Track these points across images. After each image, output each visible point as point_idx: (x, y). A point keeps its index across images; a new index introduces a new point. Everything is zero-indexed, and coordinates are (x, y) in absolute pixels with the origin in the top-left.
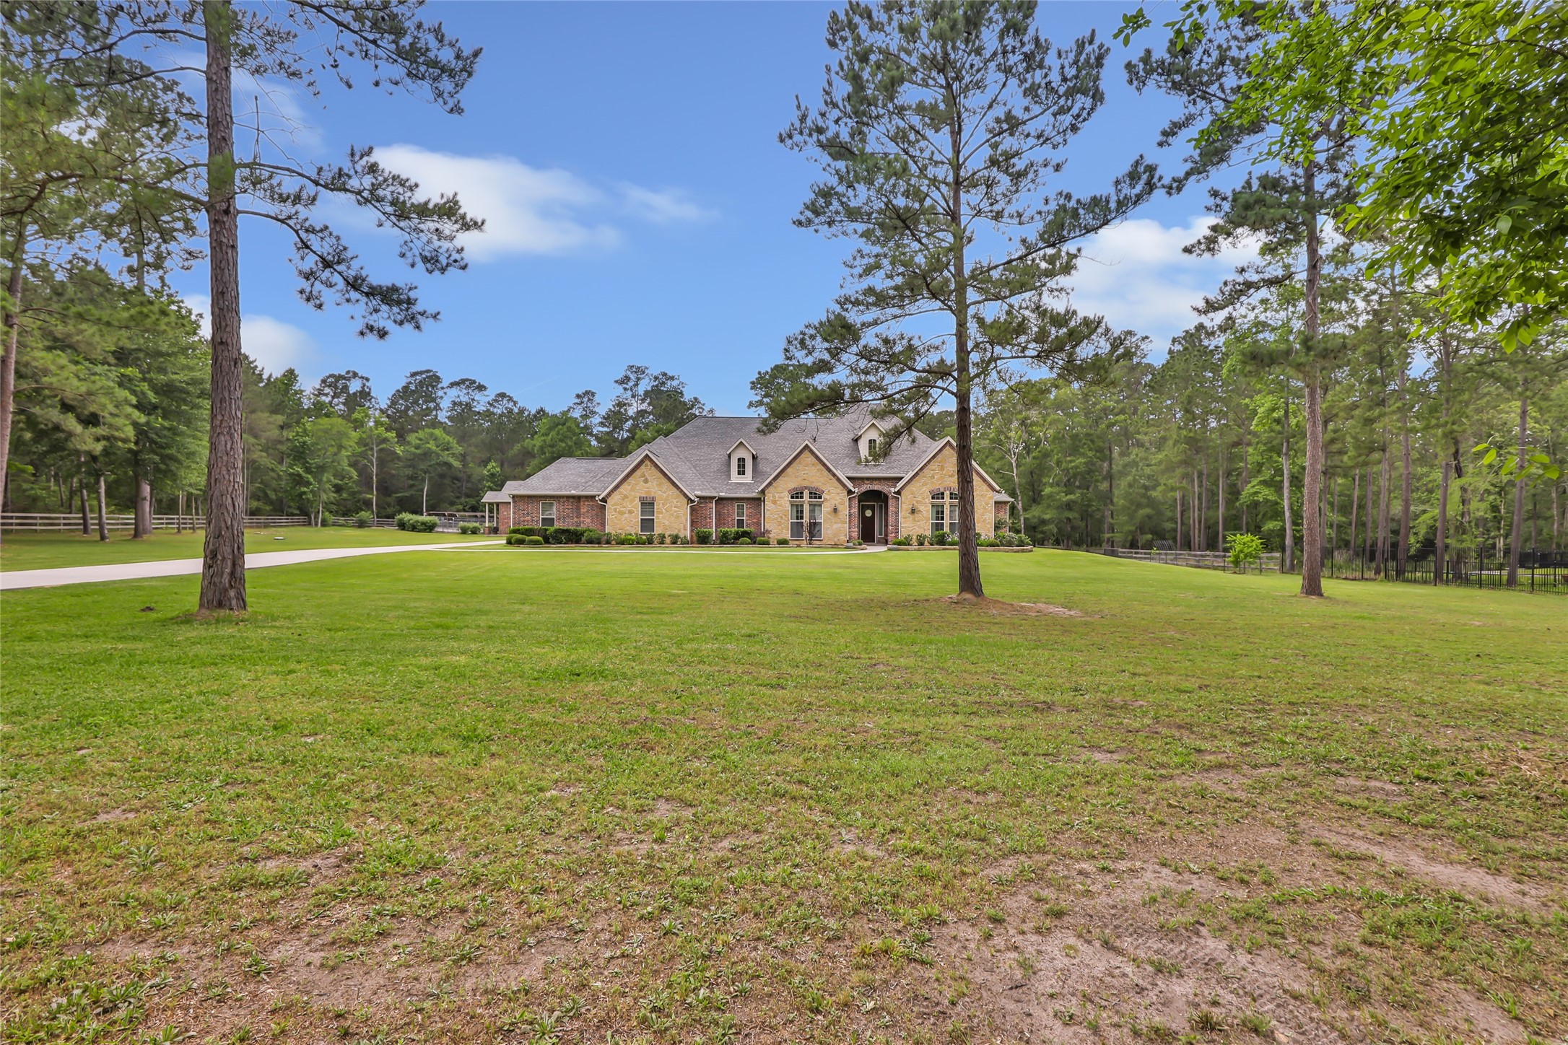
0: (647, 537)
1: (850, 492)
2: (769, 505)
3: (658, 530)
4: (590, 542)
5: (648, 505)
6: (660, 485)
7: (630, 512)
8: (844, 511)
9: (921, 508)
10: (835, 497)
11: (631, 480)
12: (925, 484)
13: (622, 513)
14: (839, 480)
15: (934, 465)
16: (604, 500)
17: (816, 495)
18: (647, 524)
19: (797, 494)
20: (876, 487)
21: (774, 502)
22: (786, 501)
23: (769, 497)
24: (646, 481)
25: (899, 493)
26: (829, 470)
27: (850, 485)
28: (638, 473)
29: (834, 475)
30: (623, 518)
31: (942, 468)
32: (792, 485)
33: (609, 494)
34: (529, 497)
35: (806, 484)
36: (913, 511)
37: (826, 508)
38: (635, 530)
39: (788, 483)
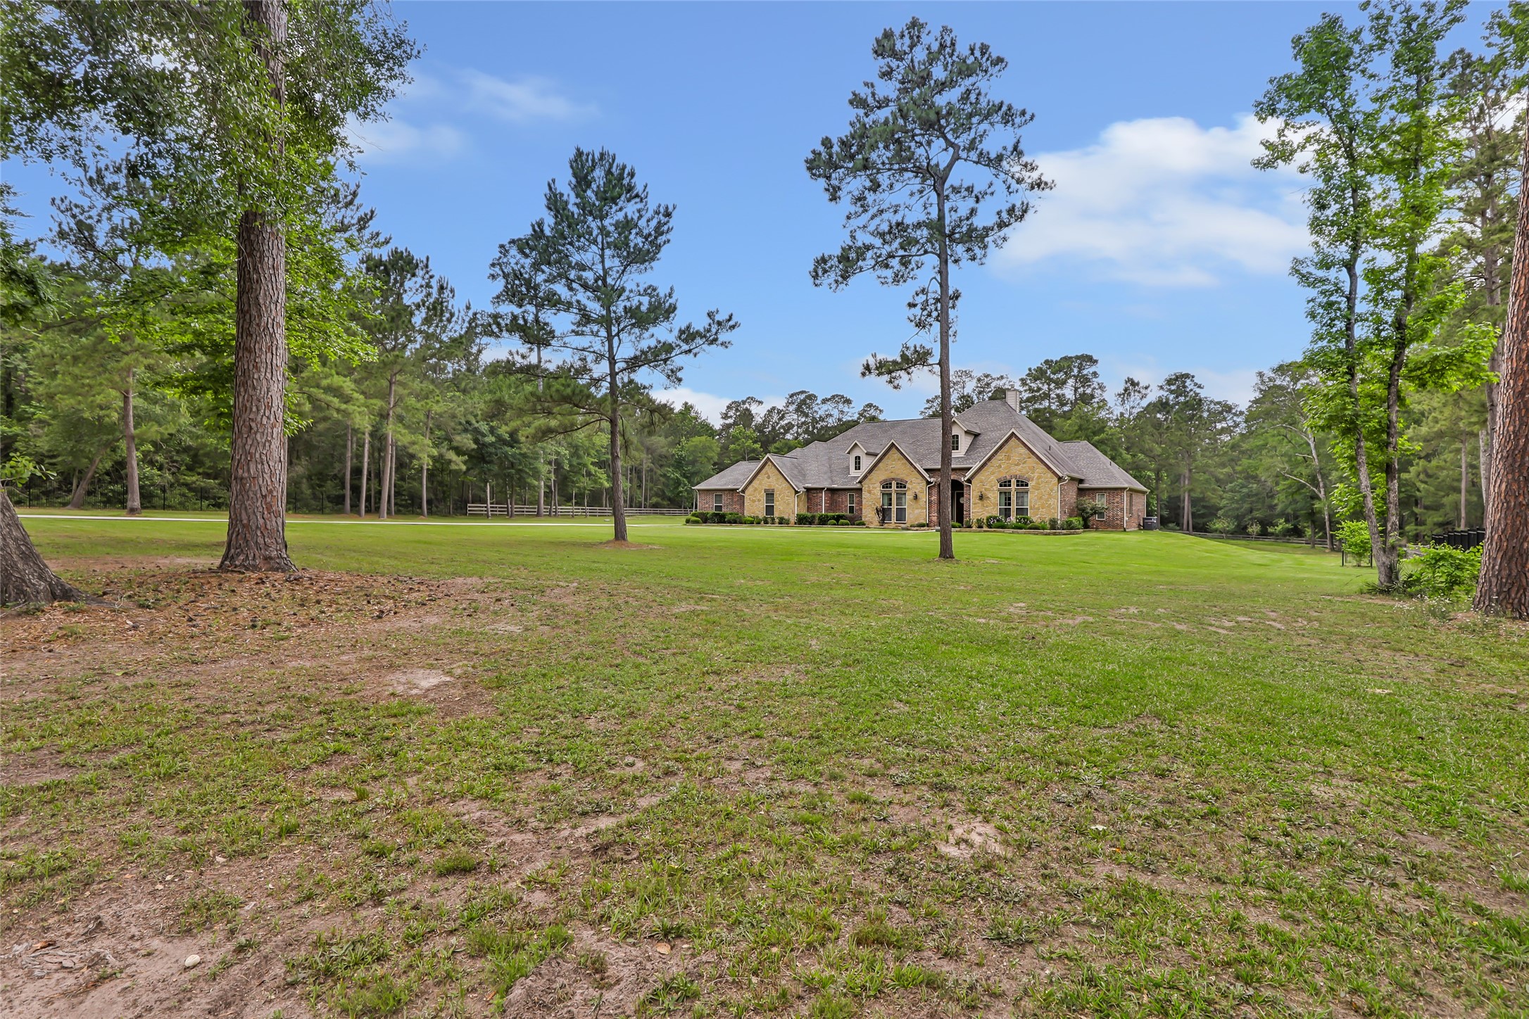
0: (769, 517)
1: (928, 483)
2: (865, 494)
3: (776, 514)
4: (730, 522)
5: (770, 495)
6: (778, 482)
7: (759, 500)
8: (924, 498)
9: (990, 495)
10: (916, 486)
11: (759, 477)
12: (993, 473)
13: (754, 501)
14: (918, 471)
15: (1001, 455)
16: (743, 491)
17: (901, 485)
18: (770, 510)
19: (887, 485)
21: (869, 492)
22: (878, 490)
23: (865, 487)
24: (768, 478)
25: (969, 481)
26: (911, 464)
27: (926, 475)
28: (763, 471)
29: (914, 467)
30: (754, 506)
31: (1009, 458)
32: (883, 478)
33: (746, 488)
34: (707, 490)
35: (893, 476)
36: (981, 498)
37: (909, 496)
38: (762, 514)
39: (880, 475)
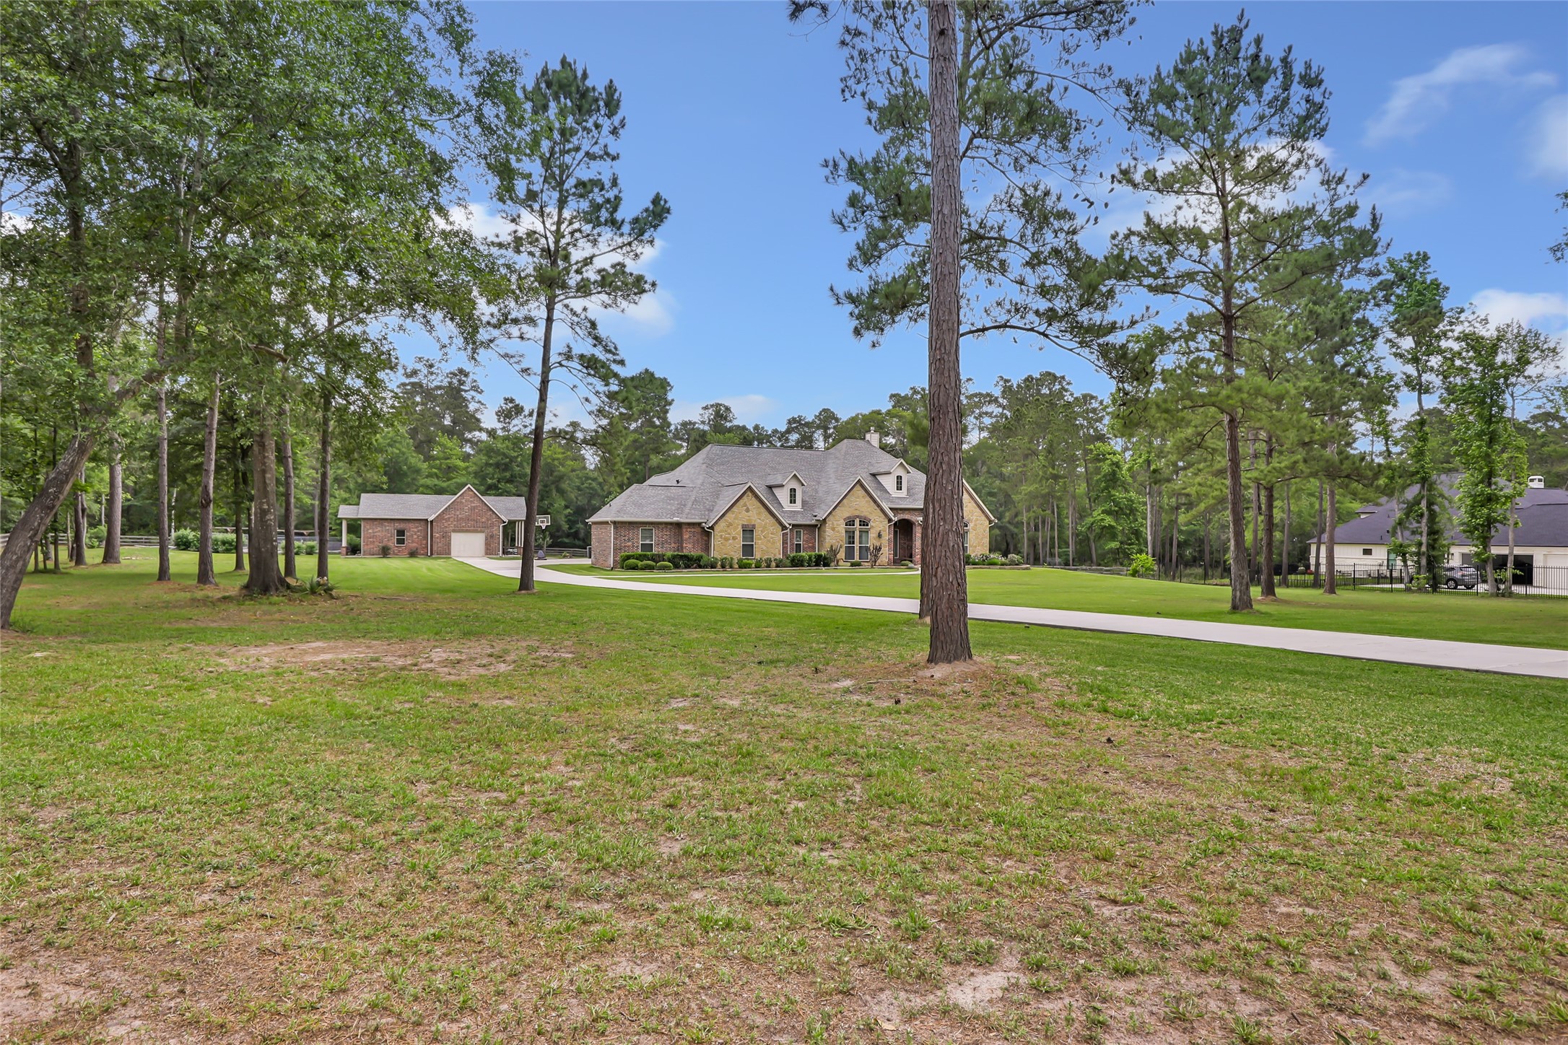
0: (748, 561)
1: (890, 520)
2: (829, 531)
3: (761, 555)
5: (748, 531)
6: (759, 514)
7: (734, 538)
8: (885, 535)
10: (879, 525)
11: (735, 509)
13: (727, 539)
14: (882, 511)
16: (712, 528)
17: (864, 523)
18: (748, 550)
19: (850, 522)
20: (906, 516)
21: (833, 529)
22: (842, 527)
23: (829, 524)
24: (748, 510)
26: (875, 502)
27: (891, 514)
28: (741, 502)
29: (879, 506)
30: (726, 544)
32: (847, 515)
33: (716, 522)
34: (630, 523)
35: (857, 513)
37: (872, 534)
38: (737, 554)
39: (844, 513)
